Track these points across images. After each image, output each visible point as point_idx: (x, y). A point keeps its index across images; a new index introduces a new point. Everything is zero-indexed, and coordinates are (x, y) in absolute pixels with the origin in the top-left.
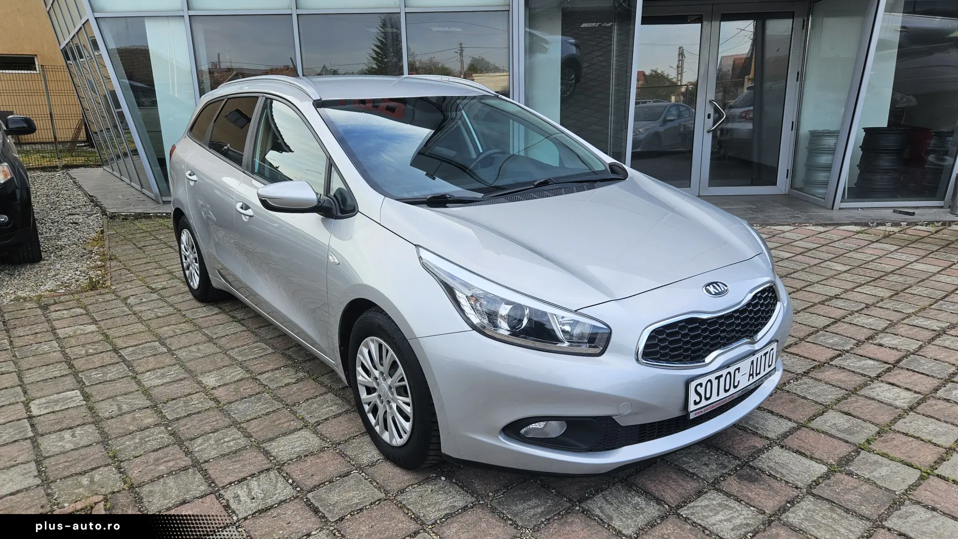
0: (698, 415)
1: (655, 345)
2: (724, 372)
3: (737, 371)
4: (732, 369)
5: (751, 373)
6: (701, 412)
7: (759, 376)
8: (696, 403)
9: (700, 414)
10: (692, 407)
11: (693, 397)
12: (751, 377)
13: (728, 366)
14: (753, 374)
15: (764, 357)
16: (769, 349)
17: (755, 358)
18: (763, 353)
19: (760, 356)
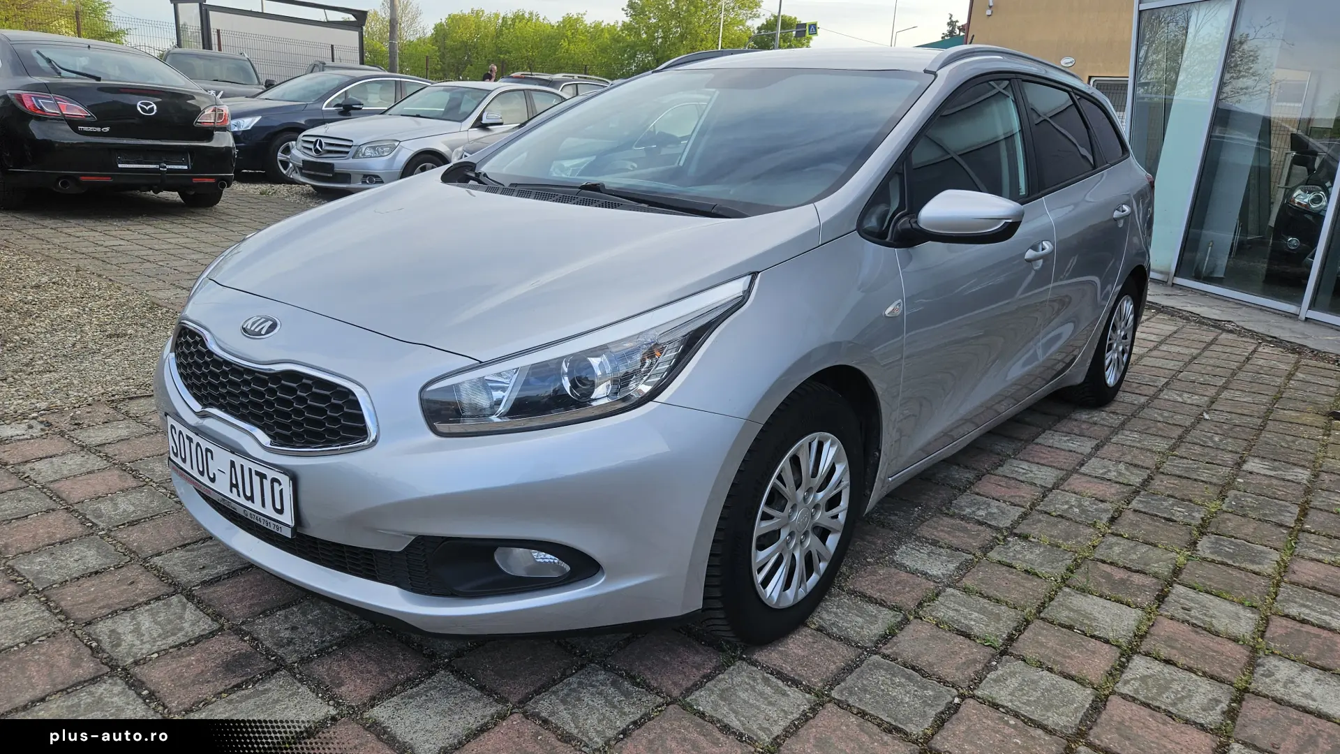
11: (171, 440)
12: (235, 491)
14: (236, 486)
15: (258, 478)
16: (271, 474)
17: (239, 461)
18: (255, 467)
19: (248, 465)
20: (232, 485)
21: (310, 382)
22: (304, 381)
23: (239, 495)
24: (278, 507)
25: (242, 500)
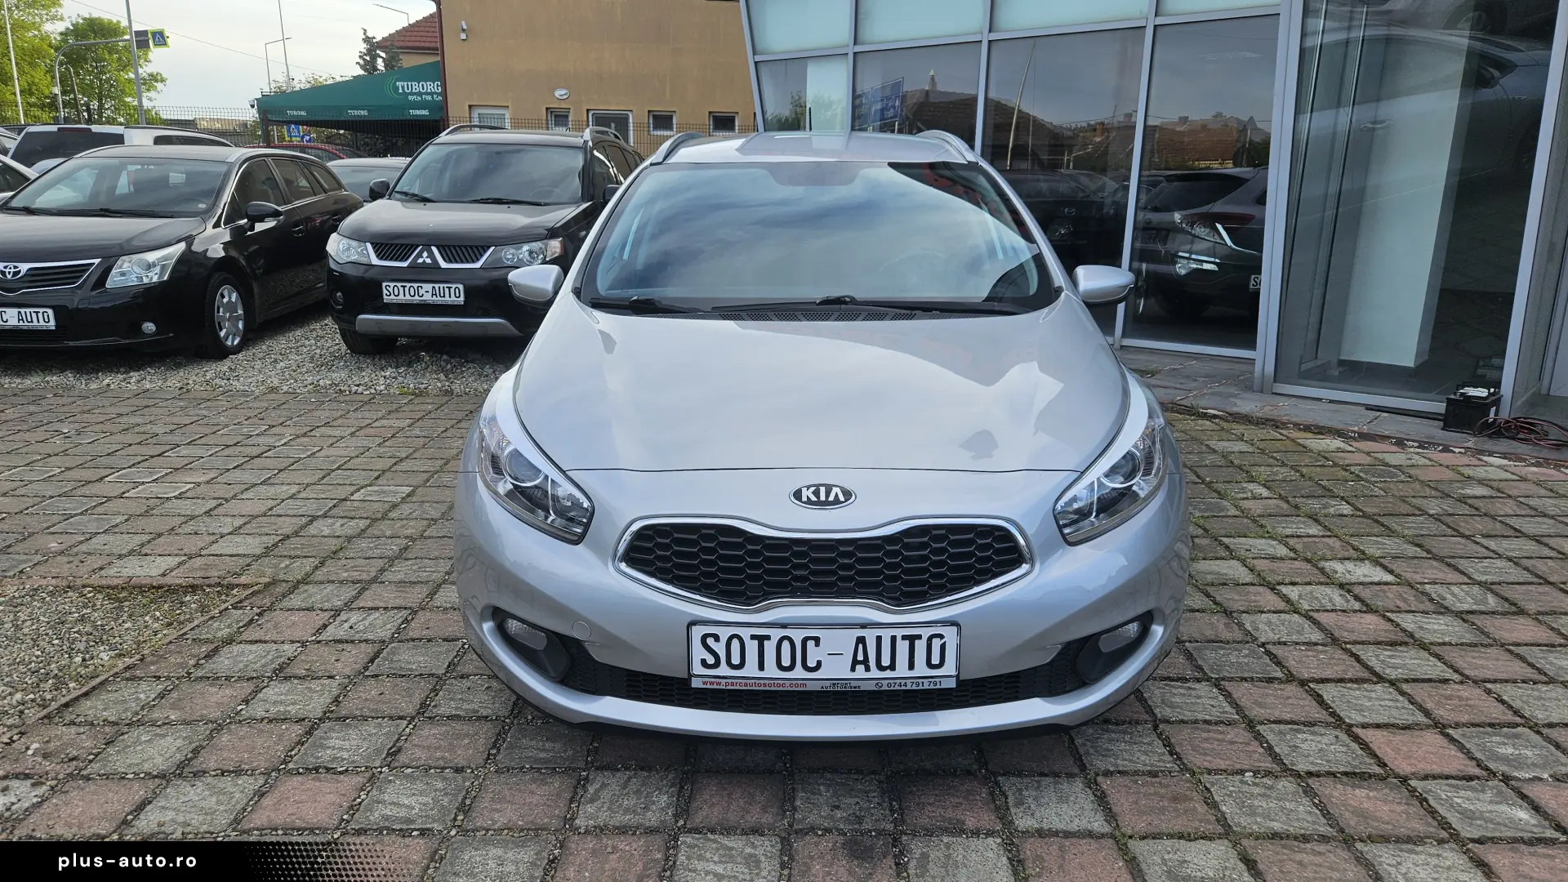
0: (708, 686)
1: (649, 551)
2: (776, 634)
3: (811, 644)
4: (798, 635)
5: (860, 657)
6: (719, 684)
7: (888, 674)
8: (704, 663)
9: (715, 687)
10: (698, 669)
11: (699, 653)
12: (860, 668)
13: (784, 626)
14: (865, 662)
15: (907, 643)
16: (926, 633)
17: (870, 635)
18: (898, 633)
19: (887, 635)
20: (855, 662)
21: (944, 532)
22: (934, 532)
23: (868, 669)
24: (935, 660)
25: (875, 673)
